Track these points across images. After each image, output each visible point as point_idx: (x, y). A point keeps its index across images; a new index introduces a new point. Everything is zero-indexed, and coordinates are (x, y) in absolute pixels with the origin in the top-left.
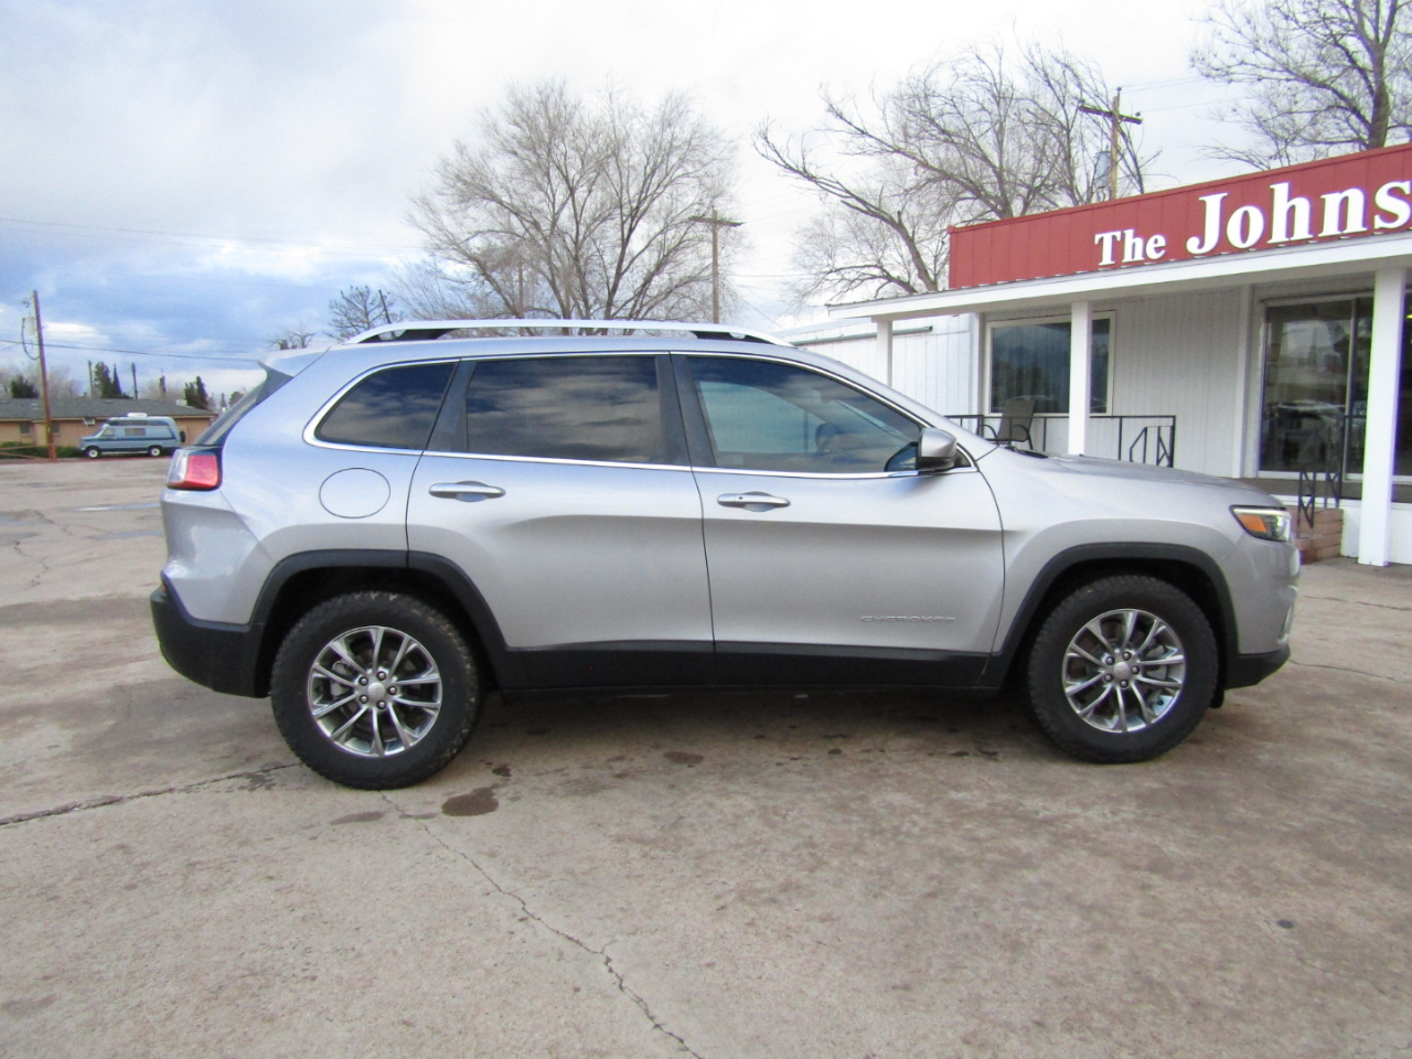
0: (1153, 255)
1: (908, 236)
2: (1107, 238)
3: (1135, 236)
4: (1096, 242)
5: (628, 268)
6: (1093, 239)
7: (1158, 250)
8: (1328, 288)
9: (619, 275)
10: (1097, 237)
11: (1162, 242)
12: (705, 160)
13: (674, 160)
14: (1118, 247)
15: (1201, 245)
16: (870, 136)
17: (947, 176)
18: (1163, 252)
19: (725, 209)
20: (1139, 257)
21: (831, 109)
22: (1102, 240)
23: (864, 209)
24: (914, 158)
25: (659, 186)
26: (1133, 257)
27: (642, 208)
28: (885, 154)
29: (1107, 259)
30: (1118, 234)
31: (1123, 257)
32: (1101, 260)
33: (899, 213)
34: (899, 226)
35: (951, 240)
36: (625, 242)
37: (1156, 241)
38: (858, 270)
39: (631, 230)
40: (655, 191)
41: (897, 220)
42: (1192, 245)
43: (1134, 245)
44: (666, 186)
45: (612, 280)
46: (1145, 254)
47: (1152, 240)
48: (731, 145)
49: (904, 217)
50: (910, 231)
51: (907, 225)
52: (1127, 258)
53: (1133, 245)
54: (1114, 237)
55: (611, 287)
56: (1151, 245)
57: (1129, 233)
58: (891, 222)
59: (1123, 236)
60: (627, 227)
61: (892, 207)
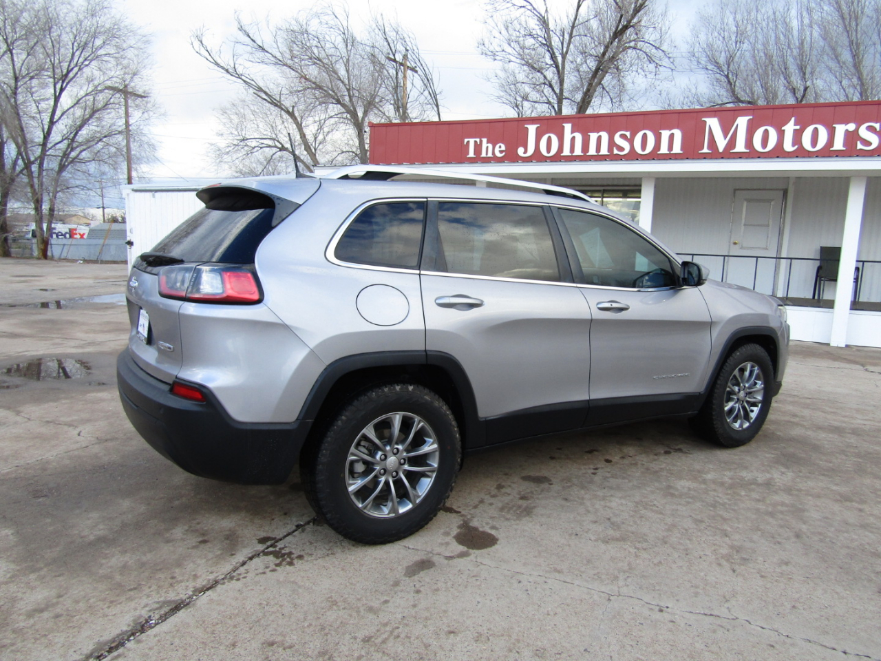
0: (499, 155)
1: (298, 123)
2: (472, 141)
3: (488, 143)
4: (465, 143)
5: (60, 118)
6: (464, 142)
7: (501, 152)
8: (590, 183)
9: (52, 123)
10: (466, 140)
11: (503, 148)
12: (125, 46)
13: (98, 42)
14: (478, 148)
15: (525, 152)
16: (267, 52)
17: (319, 87)
18: (504, 154)
19: (138, 85)
20: (490, 155)
21: (241, 29)
22: (468, 142)
23: (269, 100)
24: (297, 72)
25: (86, 60)
26: (487, 154)
27: (71, 75)
28: (278, 66)
29: (471, 154)
30: (478, 140)
31: (481, 154)
32: (468, 154)
33: (293, 107)
34: (292, 115)
35: (371, 131)
36: (57, 99)
37: (500, 147)
38: (258, 140)
39: (62, 90)
40: (83, 63)
41: (291, 110)
42: (521, 151)
43: (487, 147)
44: (91, 60)
45: (46, 127)
46: (493, 153)
47: (498, 146)
48: (144, 39)
49: (296, 109)
50: (299, 120)
51: (297, 114)
52: (484, 155)
53: (487, 149)
54: (476, 142)
55: (46, 130)
56: (497, 149)
57: (485, 140)
58: (288, 112)
59: (481, 141)
60: (59, 86)
61: (287, 103)
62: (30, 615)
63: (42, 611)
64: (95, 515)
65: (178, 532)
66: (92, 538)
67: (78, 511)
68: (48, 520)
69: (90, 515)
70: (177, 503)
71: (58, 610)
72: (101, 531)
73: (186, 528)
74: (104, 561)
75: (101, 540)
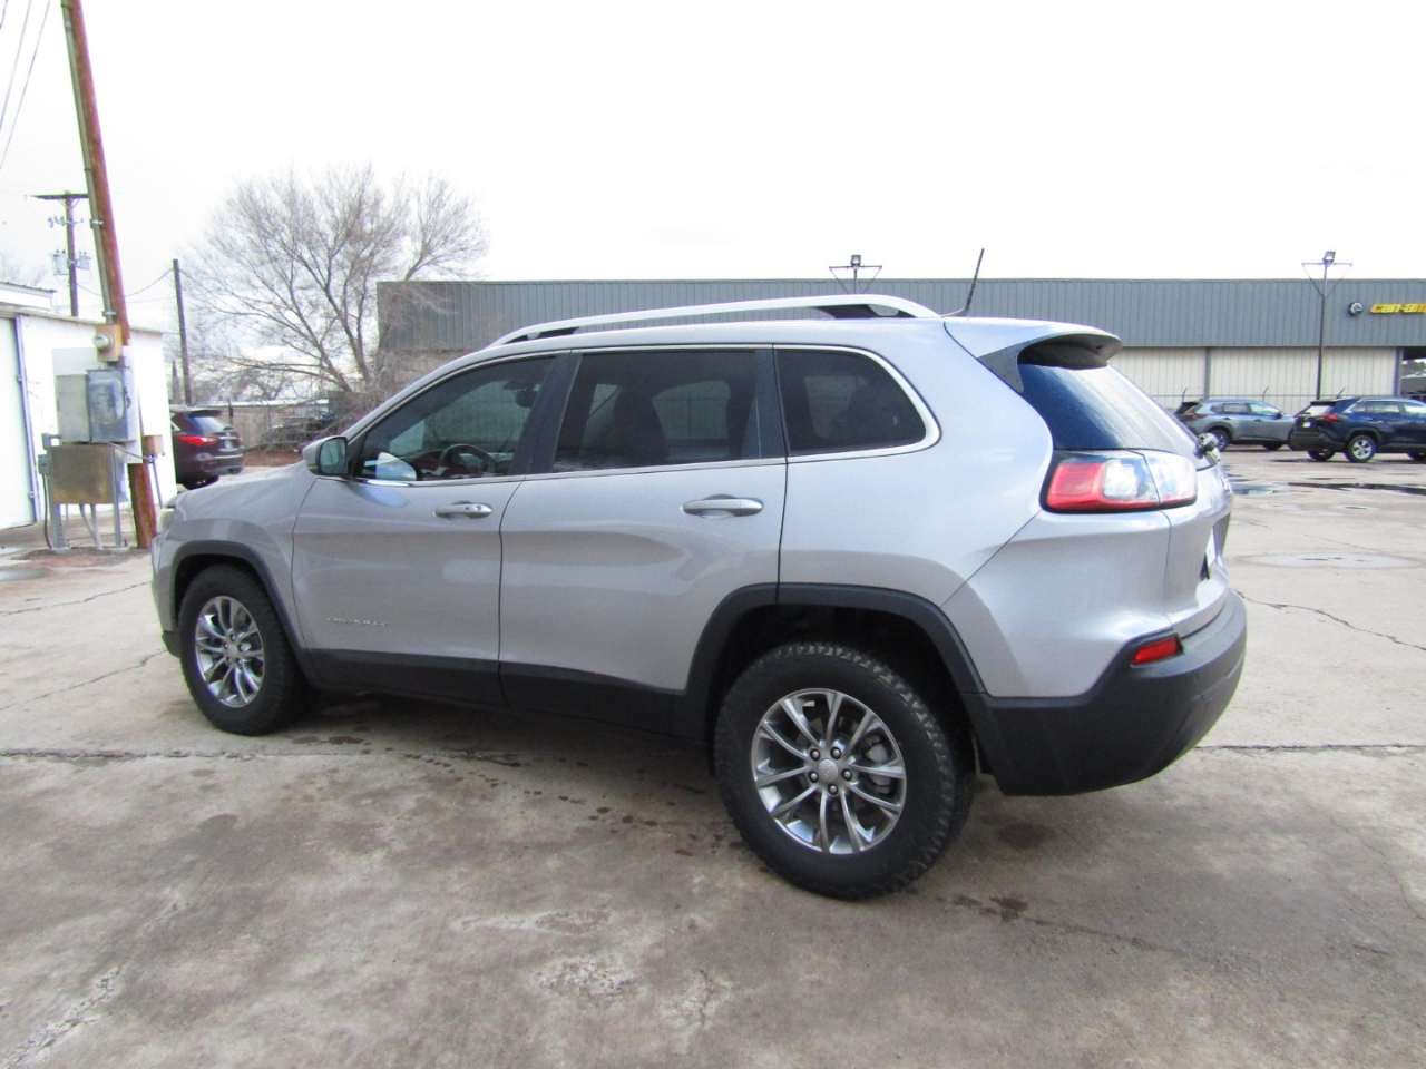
62: (1374, 793)
63: (1362, 792)
64: (1277, 867)
65: (1182, 801)
66: (1292, 838)
67: (1303, 887)
68: (1353, 888)
69: (1284, 870)
70: (1146, 836)
71: (1345, 787)
72: (1276, 842)
73: (1167, 802)
74: (1287, 808)
75: (1283, 831)
